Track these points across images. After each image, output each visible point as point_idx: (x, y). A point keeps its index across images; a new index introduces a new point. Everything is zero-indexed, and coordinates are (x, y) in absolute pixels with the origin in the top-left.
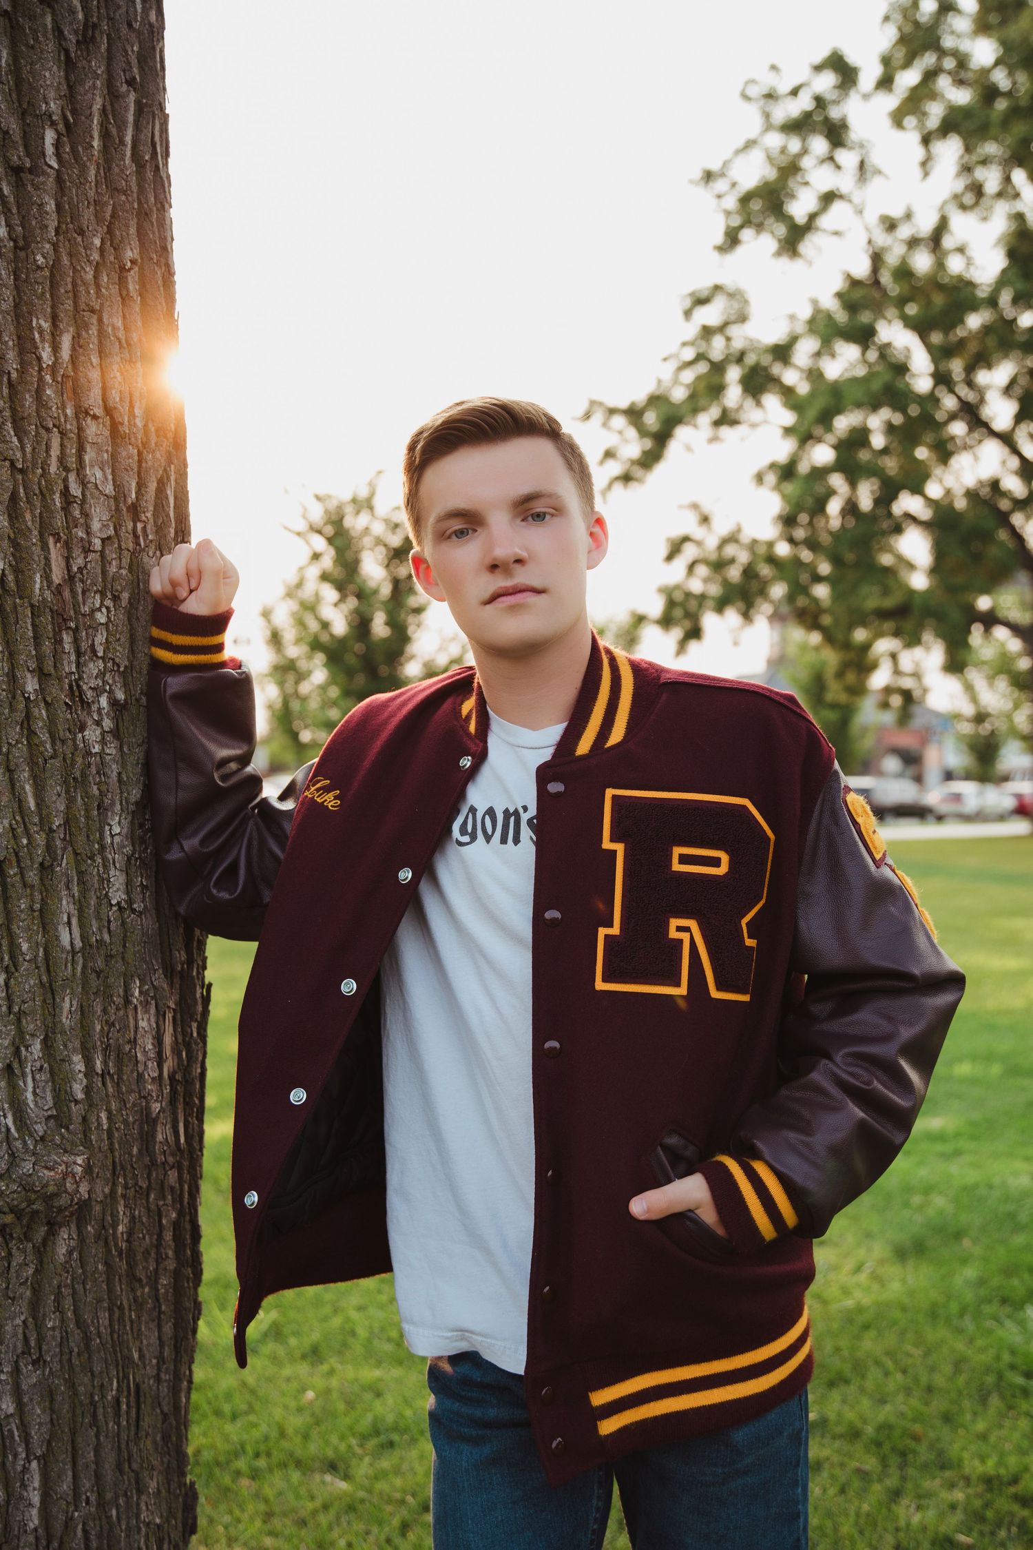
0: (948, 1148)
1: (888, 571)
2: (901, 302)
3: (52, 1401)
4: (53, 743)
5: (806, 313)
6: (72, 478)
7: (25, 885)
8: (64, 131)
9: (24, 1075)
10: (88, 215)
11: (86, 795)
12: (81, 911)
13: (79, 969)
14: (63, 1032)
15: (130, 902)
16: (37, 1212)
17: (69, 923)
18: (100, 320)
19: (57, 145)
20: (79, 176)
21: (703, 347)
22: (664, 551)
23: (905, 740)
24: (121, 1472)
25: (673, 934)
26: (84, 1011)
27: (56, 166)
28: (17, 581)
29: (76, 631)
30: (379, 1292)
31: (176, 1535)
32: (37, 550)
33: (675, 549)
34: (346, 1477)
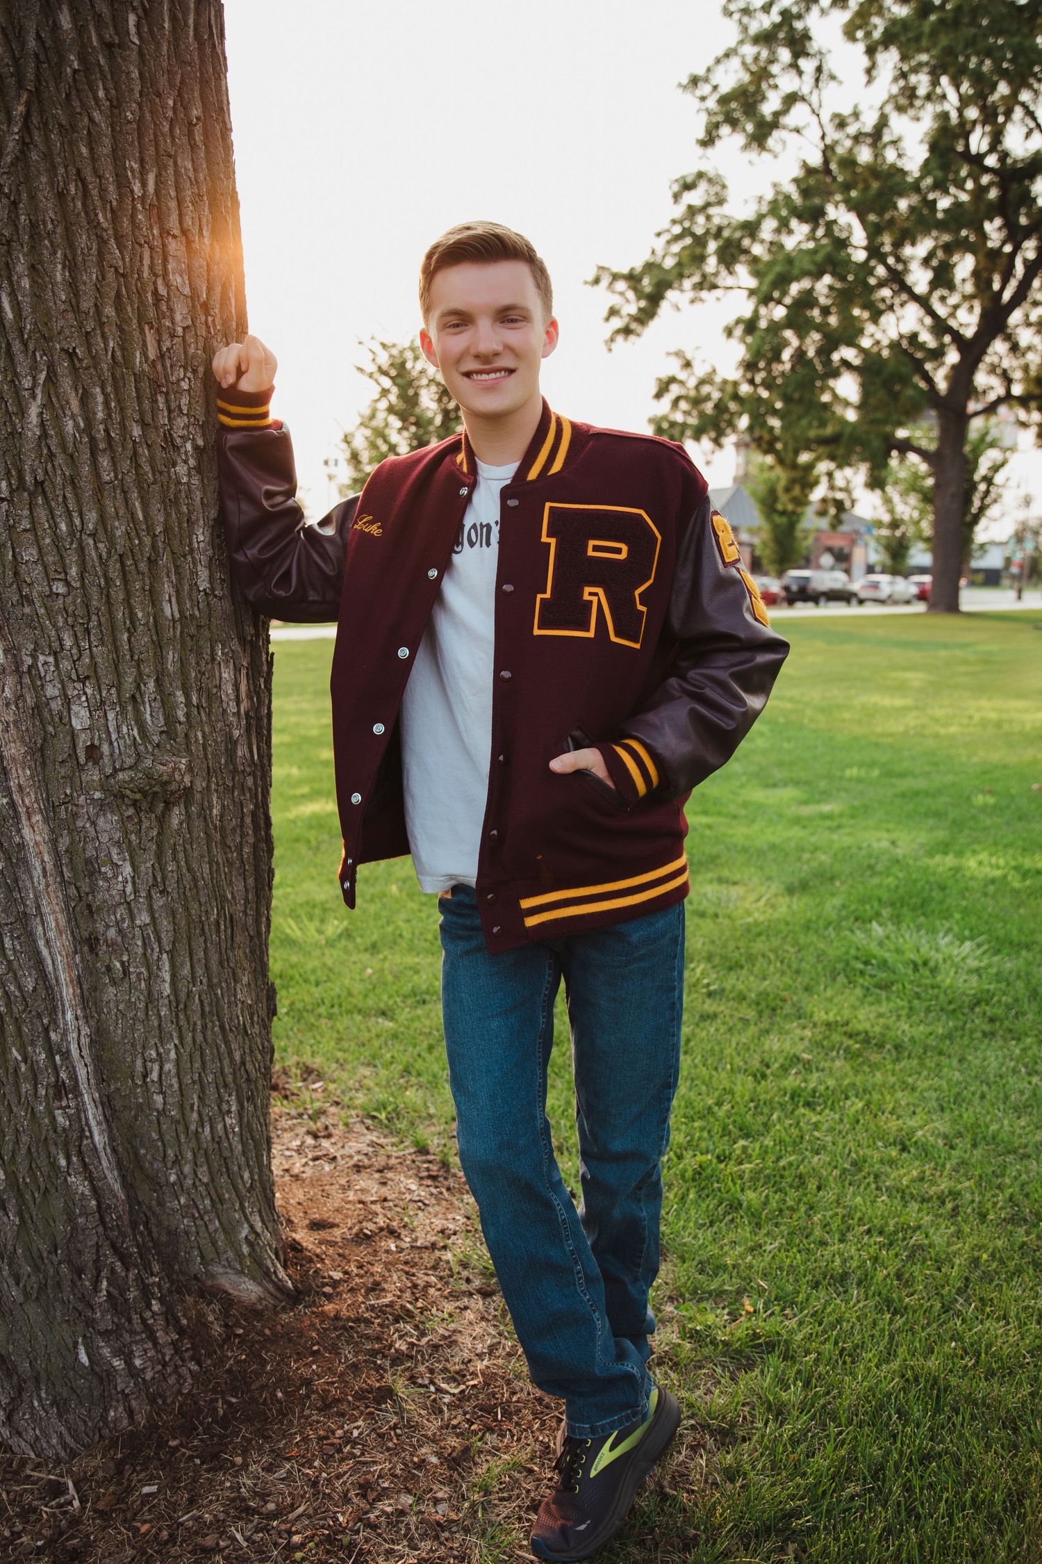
0: (835, 824)
1: (826, 407)
2: (846, 187)
3: (174, 917)
4: (154, 474)
5: (769, 195)
6: (160, 281)
7: (138, 572)
8: (142, 14)
9: (144, 703)
10: (163, 81)
11: (179, 512)
12: (177, 592)
13: (178, 632)
14: (169, 675)
15: (213, 589)
16: (156, 793)
17: (170, 601)
18: (175, 163)
19: (138, 26)
20: (156, 51)
21: (687, 224)
22: (654, 390)
23: (837, 543)
24: (223, 967)
25: (586, 597)
26: (183, 662)
27: (137, 42)
28: (124, 357)
29: (167, 394)
30: (420, 911)
31: (263, 1013)
32: (136, 334)
33: (663, 388)
34: (392, 1019)
